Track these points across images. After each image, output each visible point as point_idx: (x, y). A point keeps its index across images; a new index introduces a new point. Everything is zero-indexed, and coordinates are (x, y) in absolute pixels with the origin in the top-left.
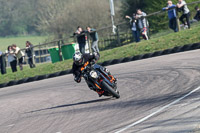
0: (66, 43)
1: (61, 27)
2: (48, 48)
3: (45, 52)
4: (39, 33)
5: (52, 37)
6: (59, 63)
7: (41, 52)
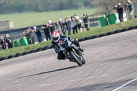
0: (111, 13)
1: (107, 2)
2: (99, 17)
3: (96, 19)
4: (92, 7)
5: (101, 9)
6: (106, 27)
7: (94, 20)
